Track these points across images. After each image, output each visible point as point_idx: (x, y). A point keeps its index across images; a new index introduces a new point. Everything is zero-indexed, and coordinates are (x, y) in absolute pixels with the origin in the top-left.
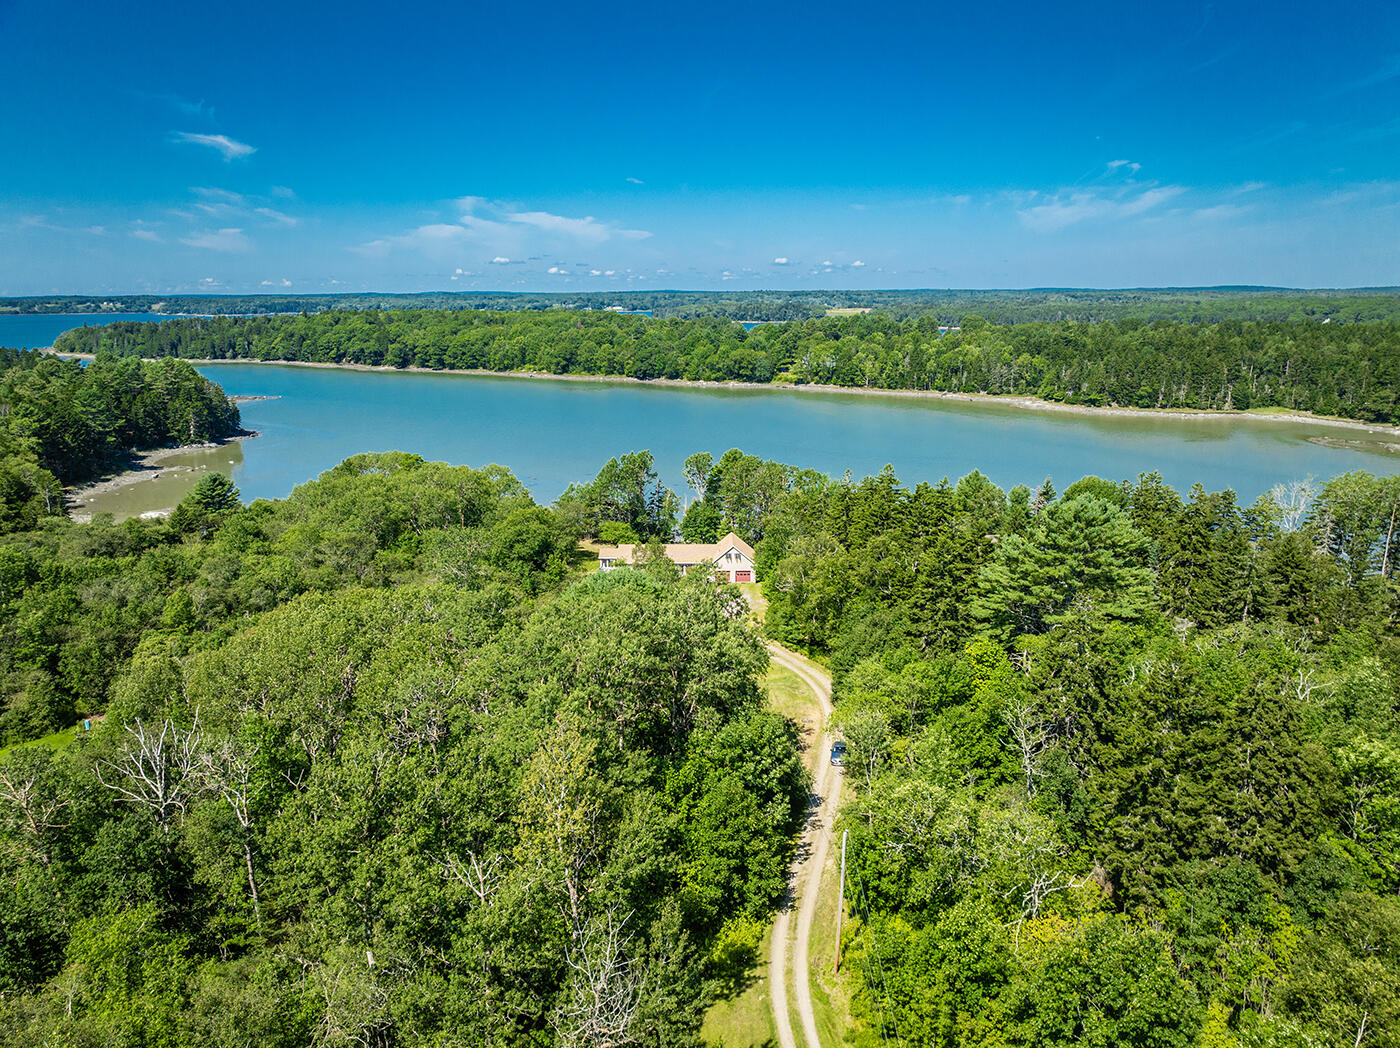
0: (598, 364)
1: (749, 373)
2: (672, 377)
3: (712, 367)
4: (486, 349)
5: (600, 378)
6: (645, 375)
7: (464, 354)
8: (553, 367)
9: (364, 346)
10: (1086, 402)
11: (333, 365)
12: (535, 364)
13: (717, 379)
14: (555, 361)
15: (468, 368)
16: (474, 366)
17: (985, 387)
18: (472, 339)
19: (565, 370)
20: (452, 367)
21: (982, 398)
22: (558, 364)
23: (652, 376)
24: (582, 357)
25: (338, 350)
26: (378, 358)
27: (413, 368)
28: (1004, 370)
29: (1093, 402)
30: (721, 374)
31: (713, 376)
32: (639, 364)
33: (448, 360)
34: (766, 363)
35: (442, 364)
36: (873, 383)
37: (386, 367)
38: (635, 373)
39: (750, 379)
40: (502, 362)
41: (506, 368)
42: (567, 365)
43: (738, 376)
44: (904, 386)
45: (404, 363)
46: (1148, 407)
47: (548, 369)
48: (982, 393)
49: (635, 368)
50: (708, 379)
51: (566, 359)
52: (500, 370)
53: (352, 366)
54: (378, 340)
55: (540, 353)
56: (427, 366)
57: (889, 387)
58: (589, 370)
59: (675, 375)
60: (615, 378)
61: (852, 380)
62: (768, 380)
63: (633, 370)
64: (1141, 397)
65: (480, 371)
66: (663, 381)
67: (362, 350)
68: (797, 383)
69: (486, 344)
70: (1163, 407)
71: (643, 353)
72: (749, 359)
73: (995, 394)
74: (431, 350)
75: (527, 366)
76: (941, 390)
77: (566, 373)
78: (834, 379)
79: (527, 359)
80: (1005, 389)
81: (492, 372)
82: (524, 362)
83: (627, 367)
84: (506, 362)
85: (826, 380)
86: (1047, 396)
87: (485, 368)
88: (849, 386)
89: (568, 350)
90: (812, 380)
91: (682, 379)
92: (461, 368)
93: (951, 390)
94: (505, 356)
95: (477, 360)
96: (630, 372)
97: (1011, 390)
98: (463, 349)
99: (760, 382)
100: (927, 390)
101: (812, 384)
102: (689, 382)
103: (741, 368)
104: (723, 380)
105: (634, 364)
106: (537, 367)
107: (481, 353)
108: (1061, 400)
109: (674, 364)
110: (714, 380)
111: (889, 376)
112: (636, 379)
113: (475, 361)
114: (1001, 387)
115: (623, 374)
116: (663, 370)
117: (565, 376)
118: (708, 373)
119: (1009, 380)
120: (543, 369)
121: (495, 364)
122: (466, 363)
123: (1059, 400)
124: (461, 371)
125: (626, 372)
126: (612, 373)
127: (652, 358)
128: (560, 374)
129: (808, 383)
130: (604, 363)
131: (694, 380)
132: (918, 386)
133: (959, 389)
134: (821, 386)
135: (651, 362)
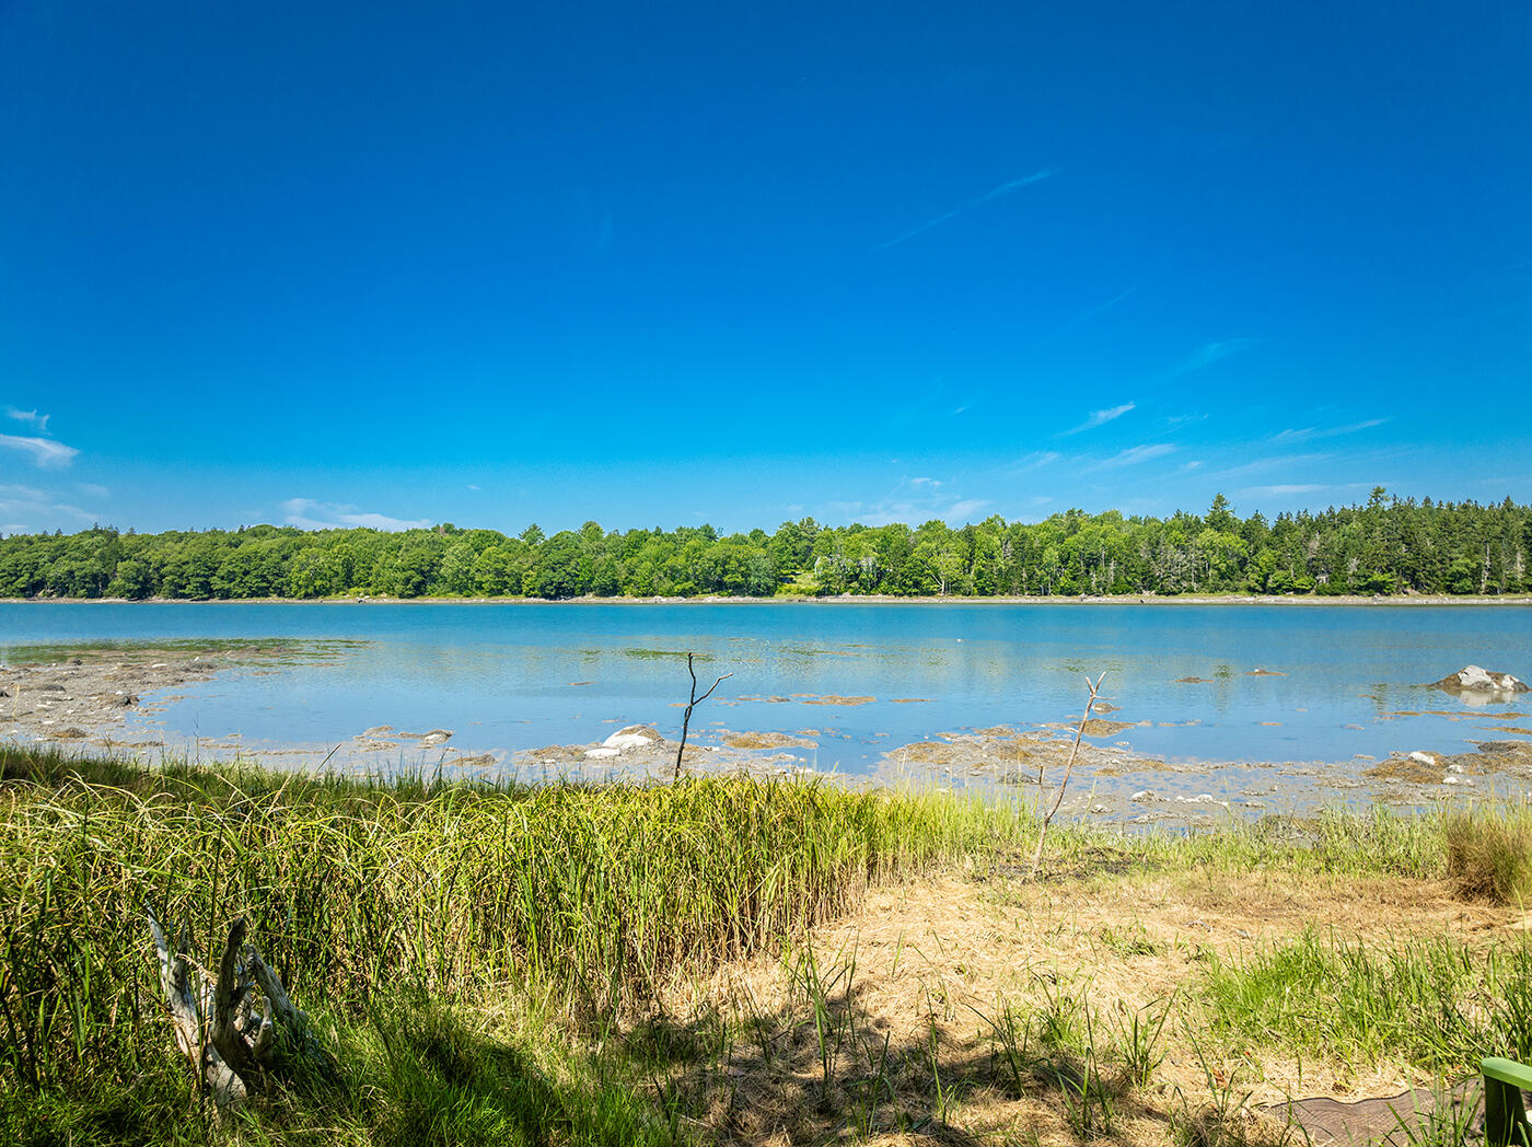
0: (478, 578)
1: (740, 579)
2: (605, 591)
3: (673, 574)
4: (285, 563)
5: (481, 599)
6: (561, 591)
7: (246, 573)
8: (398, 588)
9: (75, 565)
10: (1360, 588)
11: (22, 601)
12: (369, 585)
13: (684, 593)
14: (401, 576)
15: (251, 595)
16: (264, 593)
17: (1149, 582)
18: (263, 552)
19: (419, 590)
20: (226, 595)
21: (1148, 597)
22: (408, 580)
23: (572, 593)
24: (448, 568)
25: (32, 575)
26: (97, 585)
27: (157, 600)
28: (1179, 557)
29: (1379, 588)
31: (677, 588)
32: (551, 574)
33: (217, 583)
34: (767, 564)
35: (207, 590)
36: (954, 588)
37: (111, 600)
38: (542, 588)
39: (738, 589)
40: (310, 581)
41: (317, 593)
42: (423, 582)
43: (719, 587)
44: (1008, 590)
45: (143, 589)
46: (1470, 592)
47: (390, 590)
48: (1146, 593)
49: (542, 580)
50: (670, 593)
51: (422, 573)
52: (307, 596)
53: (56, 600)
54: (102, 557)
55: (376, 567)
56: (184, 596)
57: (983, 592)
58: (461, 589)
59: (613, 589)
60: (508, 599)
61: (917, 584)
62: (770, 592)
63: (538, 585)
64: (1458, 576)
65: (274, 599)
66: (590, 598)
67: (71, 573)
68: (819, 594)
69: (285, 558)
70: (1492, 591)
71: (555, 556)
72: (740, 556)
73: (1168, 594)
74: (190, 569)
75: (355, 589)
76: (1071, 593)
77: (422, 594)
78: (884, 584)
79: (355, 578)
80: (1185, 584)
81: (294, 600)
82: (349, 582)
83: (527, 582)
84: (318, 583)
85: (871, 587)
86: (1279, 587)
87: (281, 594)
88: (910, 594)
89: (427, 558)
90: (846, 589)
91: (623, 595)
92: (240, 596)
93: (1088, 590)
94: (317, 573)
95: (268, 582)
96: (533, 589)
97: (1195, 585)
98: (245, 566)
99: (756, 594)
100: (1046, 594)
101: (847, 595)
102: (636, 600)
103: (725, 572)
104: (695, 593)
105: (539, 576)
106: (371, 590)
107: (276, 571)
108: (1308, 591)
109: (609, 573)
110: (679, 594)
111: (980, 575)
112: (543, 600)
113: (265, 584)
114: (1178, 581)
115: (520, 592)
116: (590, 581)
117: (418, 600)
118: (668, 584)
119: (1189, 570)
120: (381, 592)
121: (300, 587)
122: (250, 588)
123: (1304, 592)
124: (240, 601)
125: (525, 590)
126: (500, 592)
127: (573, 563)
128: (411, 596)
129: (839, 593)
130: (488, 577)
131: (644, 595)
132: (1029, 589)
133: (1103, 589)
134: (861, 599)
135: (569, 570)
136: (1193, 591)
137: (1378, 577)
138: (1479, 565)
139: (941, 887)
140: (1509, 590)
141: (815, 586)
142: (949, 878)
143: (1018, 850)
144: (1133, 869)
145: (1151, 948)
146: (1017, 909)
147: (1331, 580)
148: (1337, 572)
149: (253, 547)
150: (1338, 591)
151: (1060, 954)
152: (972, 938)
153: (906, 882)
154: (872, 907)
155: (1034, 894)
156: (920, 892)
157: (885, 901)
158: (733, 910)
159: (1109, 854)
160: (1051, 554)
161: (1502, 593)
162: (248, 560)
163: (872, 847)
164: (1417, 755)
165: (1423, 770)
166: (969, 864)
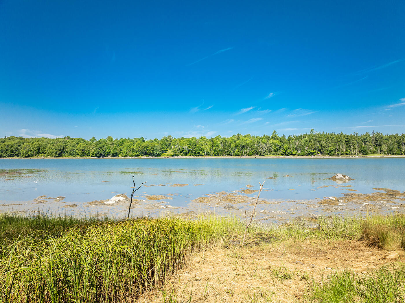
0: (77, 152)
1: (151, 152)
3: (133, 151)
5: (78, 157)
6: (101, 155)
7: (7, 150)
8: (54, 154)
10: (308, 154)
12: (45, 154)
13: (136, 156)
14: (55, 151)
16: (13, 156)
17: (257, 153)
18: (12, 144)
19: (60, 155)
21: (257, 156)
22: (57, 152)
23: (104, 156)
24: (68, 149)
28: (265, 146)
29: (313, 154)
30: (138, 153)
31: (134, 154)
32: (98, 150)
34: (159, 148)
36: (208, 154)
38: (96, 154)
39: (151, 154)
40: (27, 152)
41: (29, 156)
43: (146, 154)
44: (222, 155)
46: (333, 155)
47: (51, 155)
48: (257, 155)
49: (96, 152)
50: (132, 156)
51: (61, 150)
52: (26, 157)
55: (47, 149)
57: (215, 155)
58: (72, 155)
59: (116, 155)
60: (86, 157)
61: (199, 153)
62: (159, 155)
63: (95, 153)
64: (331, 151)
65: (16, 158)
66: (109, 157)
68: (173, 156)
69: (19, 146)
70: (338, 155)
71: (100, 146)
72: (151, 146)
73: (262, 155)
75: (41, 155)
76: (238, 155)
77: (61, 156)
78: (190, 153)
79: (40, 152)
80: (266, 153)
81: (22, 158)
82: (39, 153)
83: (91, 153)
84: (29, 153)
85: (186, 154)
86: (289, 154)
87: (18, 156)
88: (197, 156)
89: (62, 146)
90: (180, 154)
91: (119, 156)
92: (5, 157)
93: (242, 155)
94: (29, 150)
95: (14, 152)
96: (93, 155)
97: (269, 153)
98: (7, 148)
99: (156, 156)
100: (232, 156)
101: (180, 156)
102: (122, 158)
103: (147, 150)
104: (139, 156)
105: (95, 151)
106: (45, 155)
107: (16, 150)
108: (296, 155)
109: (115, 150)
110: (135, 156)
111: (215, 151)
112: (96, 158)
113: (13, 153)
114: (264, 152)
115: (90, 156)
116: (110, 153)
117: (60, 158)
118: (131, 153)
119: (267, 149)
120: (49, 156)
121: (24, 154)
122: (8, 154)
123: (295, 155)
124: (5, 158)
125: (91, 155)
126: (84, 156)
127: (105, 148)
128: (58, 157)
129: (178, 156)
130: (80, 151)
131: (125, 156)
132: (227, 154)
133: (246, 154)
134: (184, 157)
135: (103, 149)
136: (268, 155)
137: (312, 151)
138: (335, 148)
139: (215, 251)
140: (342, 154)
141: (172, 154)
142: (217, 247)
143: (236, 235)
144: (272, 240)
145: (289, 276)
146: (240, 259)
147: (301, 152)
148: (302, 150)
149: (9, 143)
150: (303, 155)
151: (259, 280)
152: (229, 275)
153: (204, 251)
154: (193, 262)
155: (244, 252)
156: (209, 254)
157: (197, 259)
158: (145, 274)
159: (263, 235)
160: (233, 145)
161: (340, 155)
162: (7, 146)
163: (193, 240)
164: (331, 198)
165: (333, 202)
166: (222, 241)
